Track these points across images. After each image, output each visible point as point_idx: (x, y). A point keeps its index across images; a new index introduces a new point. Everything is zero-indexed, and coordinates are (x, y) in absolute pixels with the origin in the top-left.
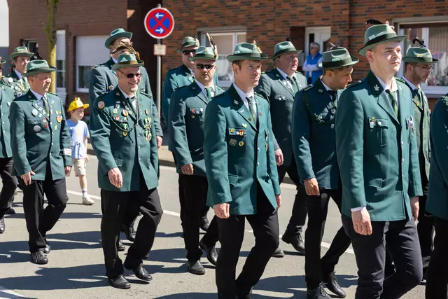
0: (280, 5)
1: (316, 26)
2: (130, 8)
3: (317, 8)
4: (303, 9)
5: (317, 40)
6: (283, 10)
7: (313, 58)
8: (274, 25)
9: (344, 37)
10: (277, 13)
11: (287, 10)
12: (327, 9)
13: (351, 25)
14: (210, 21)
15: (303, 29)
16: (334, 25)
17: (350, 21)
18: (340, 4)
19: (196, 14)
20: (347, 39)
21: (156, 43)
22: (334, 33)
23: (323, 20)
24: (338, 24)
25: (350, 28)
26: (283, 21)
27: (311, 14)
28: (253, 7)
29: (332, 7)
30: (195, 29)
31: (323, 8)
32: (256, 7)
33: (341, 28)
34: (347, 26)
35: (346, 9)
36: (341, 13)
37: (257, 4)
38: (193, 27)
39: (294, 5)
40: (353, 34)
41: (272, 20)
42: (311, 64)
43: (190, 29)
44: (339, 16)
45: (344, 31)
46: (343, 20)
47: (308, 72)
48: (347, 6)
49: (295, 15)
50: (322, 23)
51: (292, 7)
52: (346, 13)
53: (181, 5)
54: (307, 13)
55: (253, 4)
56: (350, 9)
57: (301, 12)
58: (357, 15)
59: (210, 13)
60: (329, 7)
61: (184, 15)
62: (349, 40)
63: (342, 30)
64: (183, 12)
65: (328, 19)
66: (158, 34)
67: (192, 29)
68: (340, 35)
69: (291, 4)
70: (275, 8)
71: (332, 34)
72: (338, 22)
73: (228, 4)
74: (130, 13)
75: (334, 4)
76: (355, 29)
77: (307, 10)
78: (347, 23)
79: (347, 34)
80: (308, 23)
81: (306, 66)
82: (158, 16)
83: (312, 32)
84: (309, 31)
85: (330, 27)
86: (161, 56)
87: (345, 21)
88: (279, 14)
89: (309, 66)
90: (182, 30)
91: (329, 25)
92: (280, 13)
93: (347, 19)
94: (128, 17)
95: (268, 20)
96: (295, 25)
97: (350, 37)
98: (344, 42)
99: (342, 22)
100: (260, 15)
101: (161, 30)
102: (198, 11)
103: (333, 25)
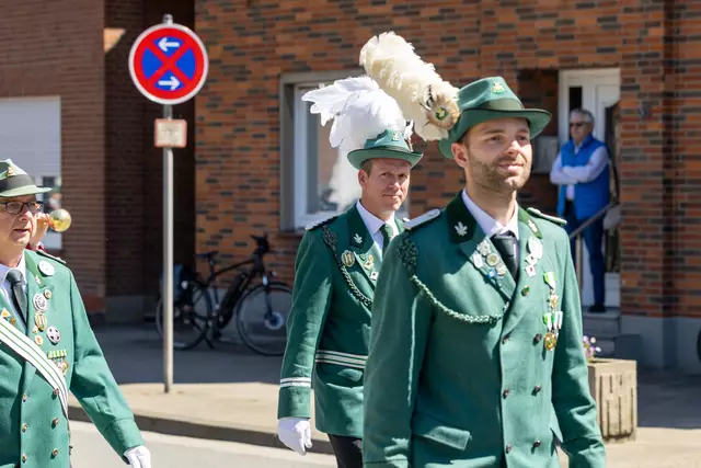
0: (490, 13)
1: (583, 67)
2: (111, 25)
3: (586, 20)
4: (549, 23)
5: (588, 103)
6: (500, 26)
7: (577, 151)
8: (479, 67)
9: (652, 95)
10: (485, 35)
11: (511, 26)
12: (608, 22)
13: (671, 63)
14: (315, 55)
15: (552, 75)
16: (627, 65)
17: (668, 55)
18: (641, 10)
19: (281, 38)
20: (660, 100)
21: (161, 116)
22: (627, 86)
23: (601, 51)
24: (637, 61)
25: (668, 71)
26: (500, 56)
27: (572, 37)
28: (423, 20)
29: (622, 19)
30: (279, 77)
31: (599, 20)
32: (432, 19)
33: (645, 72)
34: (662, 68)
35: (657, 24)
36: (646, 32)
37: (435, 12)
38: (273, 71)
39: (527, 13)
40: (677, 87)
41: (472, 52)
42: (573, 165)
43: (267, 78)
44: (639, 41)
45: (653, 79)
46: (650, 51)
47: (565, 186)
48: (659, 15)
49: (531, 40)
50: (598, 58)
51: (523, 18)
52: (659, 32)
53: (243, 14)
54: (559, 33)
55: (425, 13)
56: (668, 24)
57: (544, 31)
58: (684, 39)
59: (318, 35)
60: (614, 19)
61: (251, 40)
62: (666, 103)
63: (650, 76)
64: (247, 35)
65: (612, 50)
66: (166, 93)
67: (272, 77)
68: (642, 90)
69: (518, 11)
70: (479, 23)
71: (623, 88)
72: (639, 56)
73: (363, 11)
74: (112, 36)
75: (627, 10)
76: (681, 75)
77: (560, 27)
78: (661, 58)
79: (661, 88)
80: (561, 60)
81: (561, 170)
82: (164, 45)
83: (576, 84)
84: (568, 79)
85: (617, 71)
86: (176, 150)
87: (656, 55)
88: (489, 36)
89: (567, 169)
90: (244, 79)
91: (615, 65)
92: (494, 35)
93: (659, 47)
94: (108, 45)
95: (462, 52)
96: (531, 66)
97: (668, 95)
98: (655, 107)
99: (648, 56)
100: (443, 40)
101: (174, 83)
102: (284, 31)
103: (625, 63)
